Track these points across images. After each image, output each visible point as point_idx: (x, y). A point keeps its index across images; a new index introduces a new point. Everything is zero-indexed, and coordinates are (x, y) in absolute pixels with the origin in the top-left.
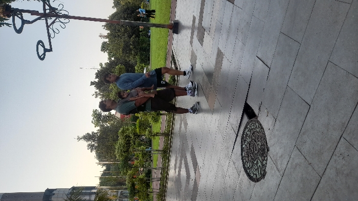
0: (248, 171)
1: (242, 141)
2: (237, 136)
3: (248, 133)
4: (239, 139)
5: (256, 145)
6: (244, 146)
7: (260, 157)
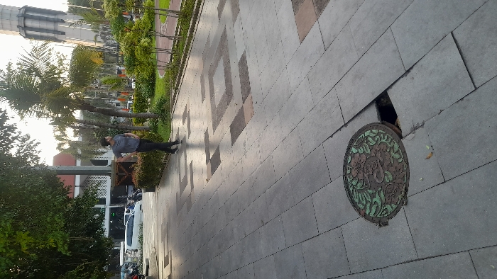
0: (351, 189)
1: (352, 140)
2: (346, 125)
3: (370, 139)
4: (348, 133)
5: (382, 171)
6: (354, 150)
7: (382, 194)
